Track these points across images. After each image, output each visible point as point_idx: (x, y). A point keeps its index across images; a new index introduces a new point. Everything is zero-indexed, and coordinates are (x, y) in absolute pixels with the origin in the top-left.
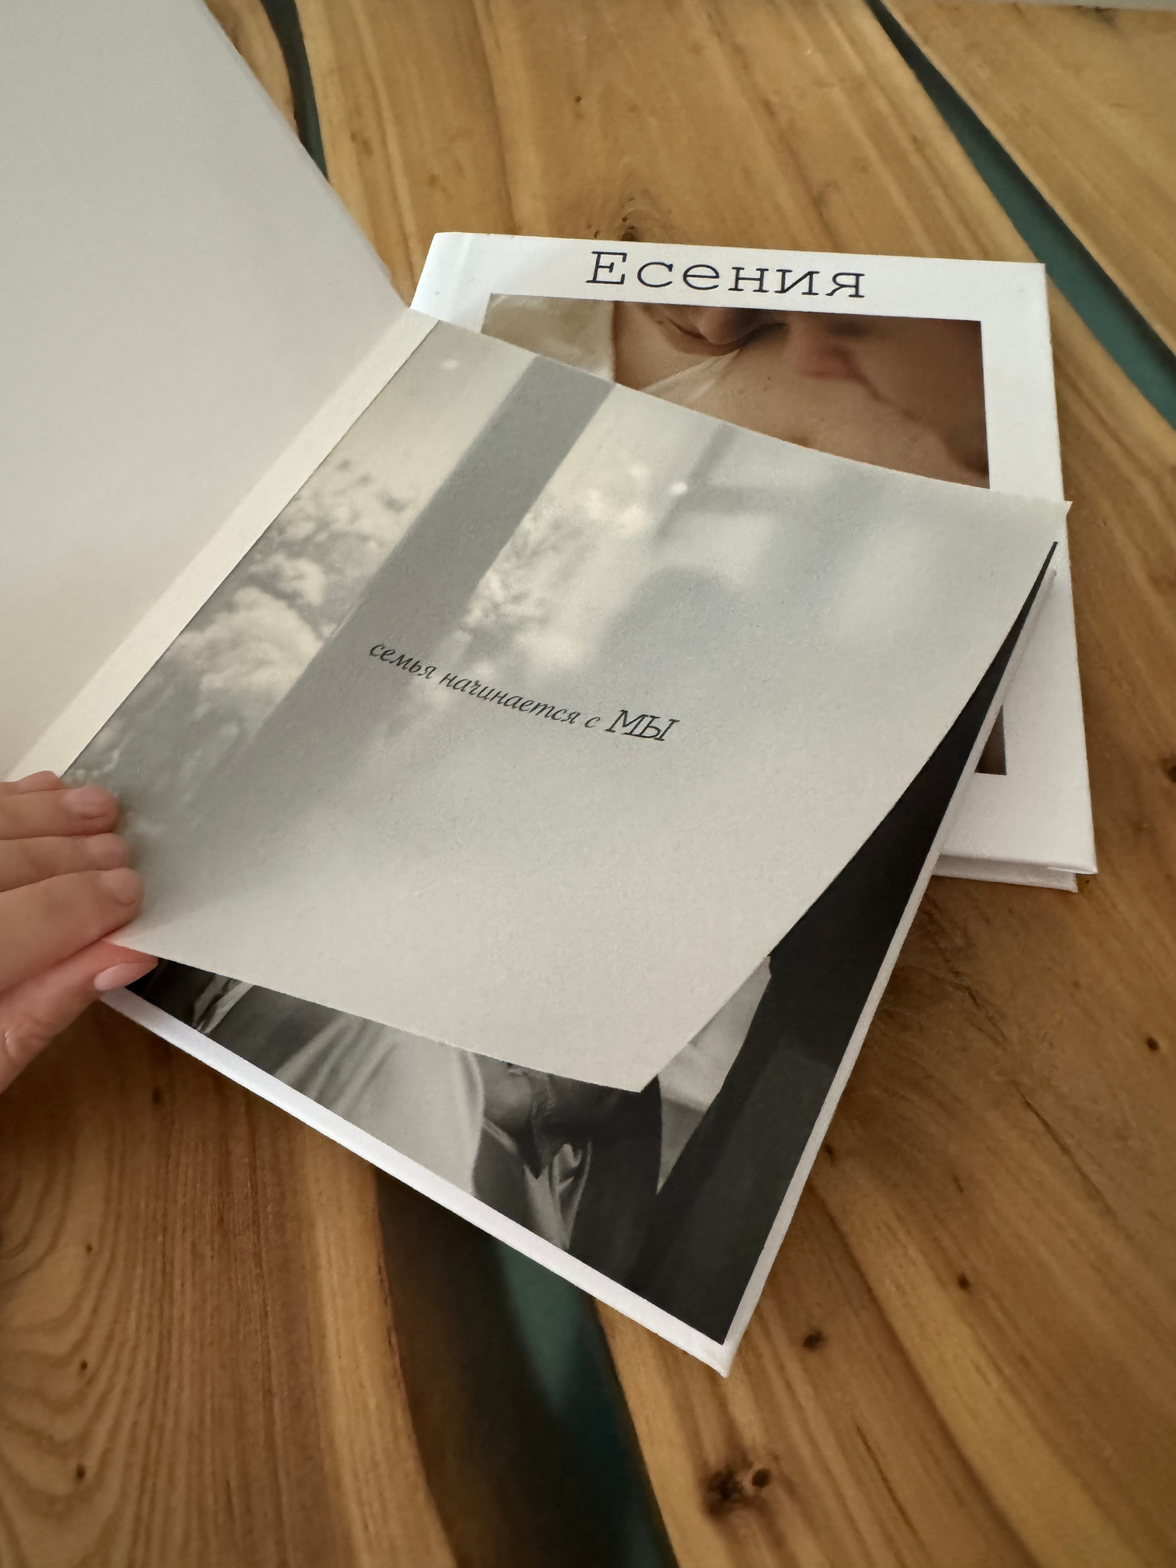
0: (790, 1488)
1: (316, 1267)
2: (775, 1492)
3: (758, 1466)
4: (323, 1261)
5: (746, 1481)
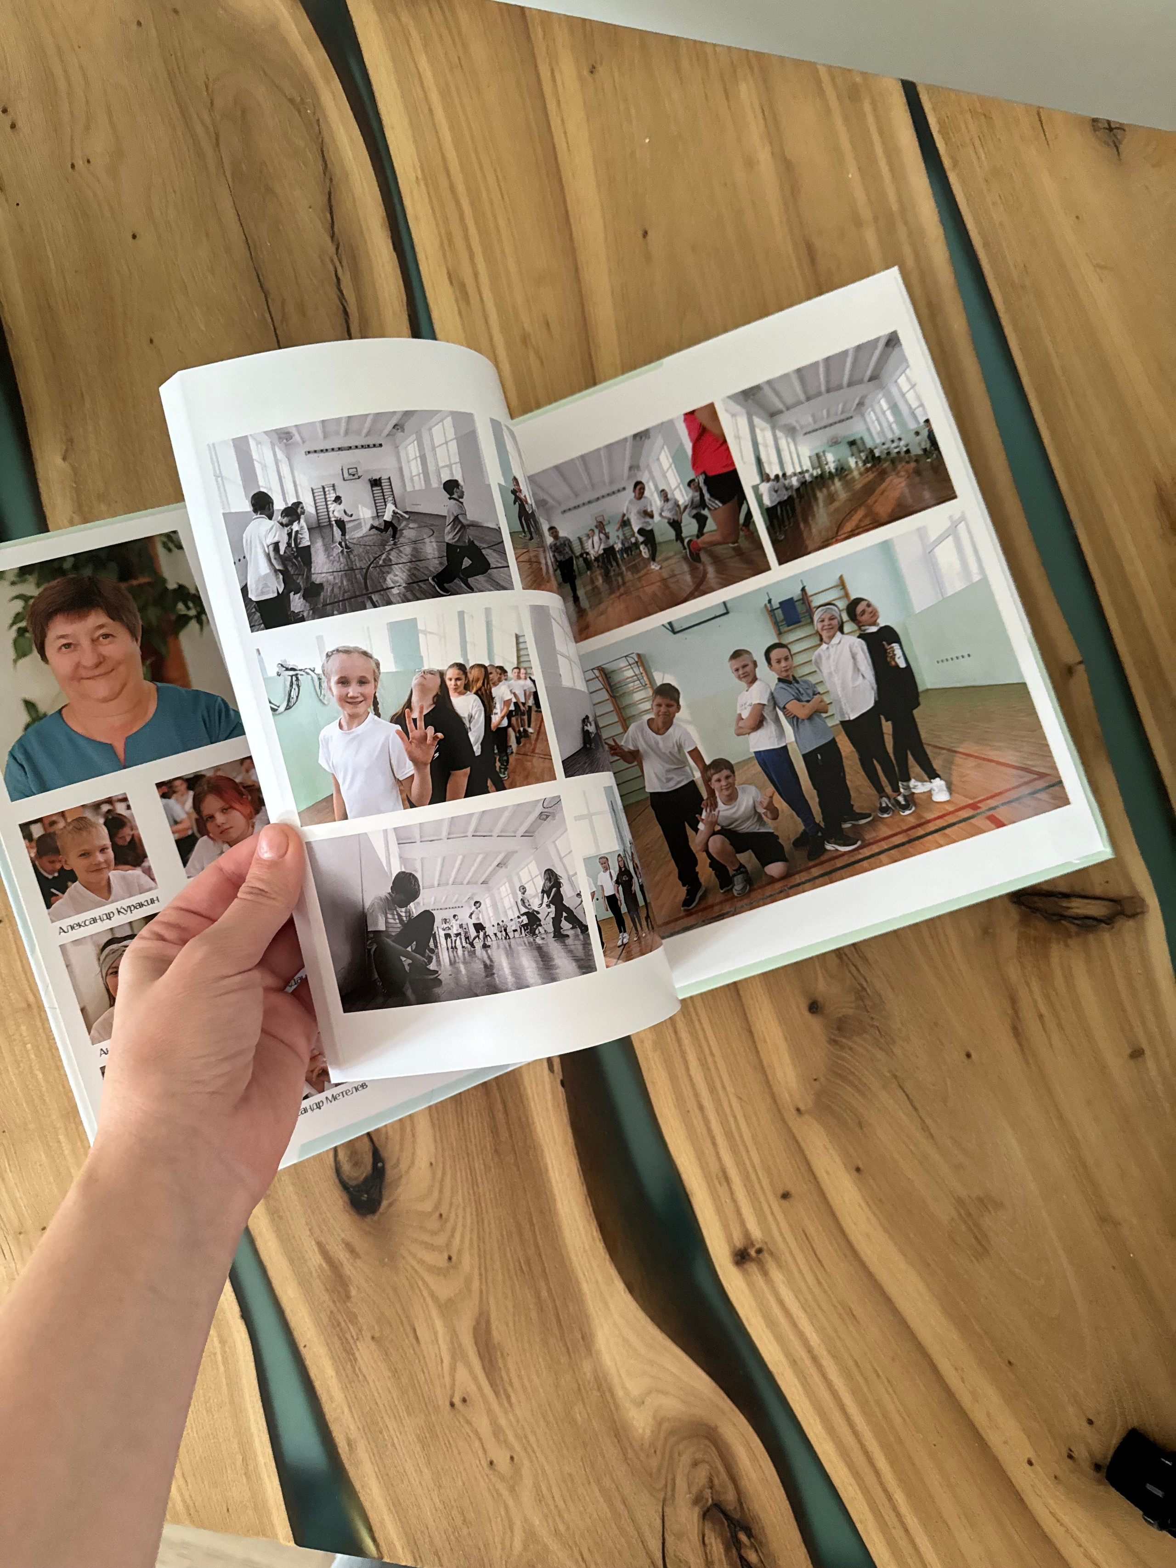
0: (771, 1254)
1: (547, 1170)
2: (766, 1256)
3: (758, 1246)
4: (550, 1167)
5: (753, 1252)
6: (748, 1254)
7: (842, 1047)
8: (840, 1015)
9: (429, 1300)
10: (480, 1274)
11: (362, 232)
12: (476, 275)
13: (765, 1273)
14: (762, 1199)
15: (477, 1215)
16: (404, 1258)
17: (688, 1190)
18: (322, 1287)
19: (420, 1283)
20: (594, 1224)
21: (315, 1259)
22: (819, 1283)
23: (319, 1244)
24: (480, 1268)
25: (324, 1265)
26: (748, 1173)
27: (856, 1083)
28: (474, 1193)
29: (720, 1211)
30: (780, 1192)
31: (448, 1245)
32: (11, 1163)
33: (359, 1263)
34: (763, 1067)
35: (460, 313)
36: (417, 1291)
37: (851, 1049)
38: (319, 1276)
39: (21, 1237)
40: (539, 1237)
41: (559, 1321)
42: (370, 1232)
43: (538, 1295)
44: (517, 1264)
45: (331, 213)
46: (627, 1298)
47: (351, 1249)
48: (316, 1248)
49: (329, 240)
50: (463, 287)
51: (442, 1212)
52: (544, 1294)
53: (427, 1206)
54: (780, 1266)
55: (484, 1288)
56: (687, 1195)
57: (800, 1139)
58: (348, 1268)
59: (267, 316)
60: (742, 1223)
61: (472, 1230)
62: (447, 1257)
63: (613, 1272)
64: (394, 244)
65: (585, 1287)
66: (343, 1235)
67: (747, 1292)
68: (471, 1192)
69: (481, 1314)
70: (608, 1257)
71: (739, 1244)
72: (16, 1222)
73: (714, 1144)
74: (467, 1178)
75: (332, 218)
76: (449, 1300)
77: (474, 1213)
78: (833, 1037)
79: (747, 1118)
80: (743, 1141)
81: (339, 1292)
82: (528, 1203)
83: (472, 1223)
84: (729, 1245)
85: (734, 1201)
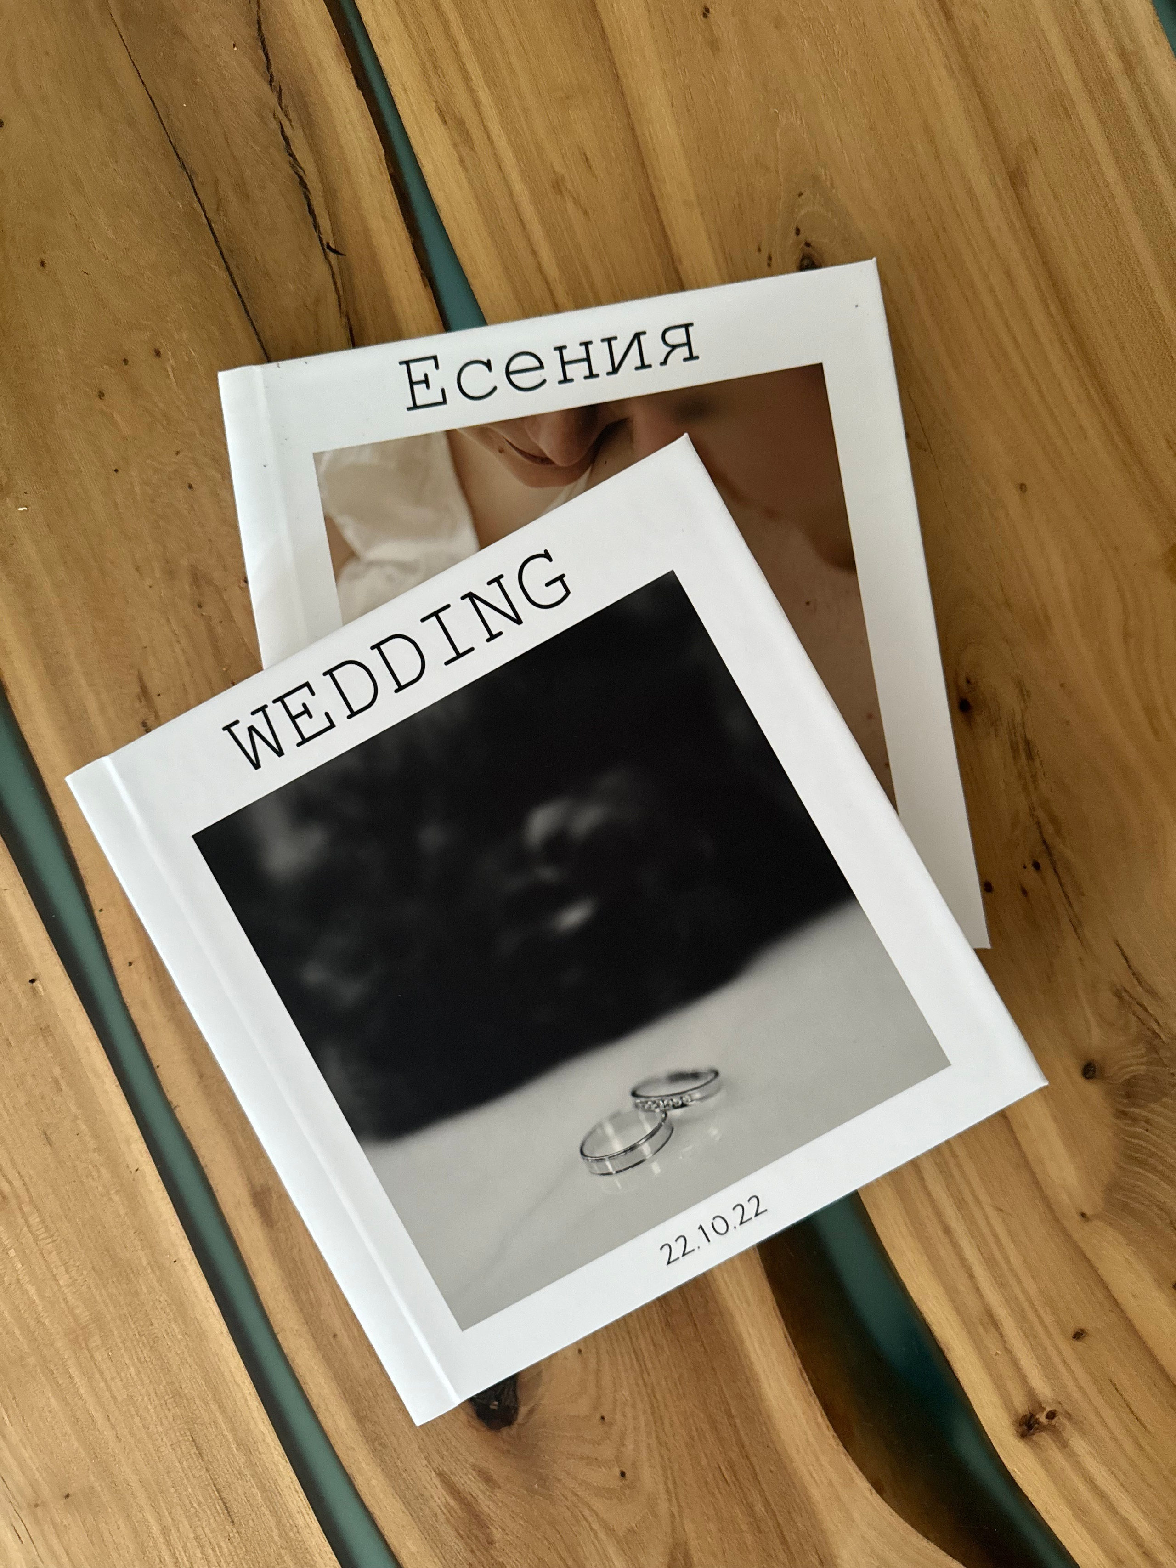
0: (1069, 1416)
2: (1061, 1421)
3: (1049, 1409)
5: (1042, 1418)
6: (1037, 1422)
7: (1135, 1120)
8: (1127, 1077)
9: (602, 1535)
10: (668, 1491)
11: (311, 71)
12: (477, 104)
13: (1064, 1445)
14: (1047, 1343)
15: (653, 1413)
16: (559, 1481)
17: (943, 1346)
18: (453, 1533)
19: (587, 1513)
20: (817, 1407)
21: (439, 1496)
22: (1142, 1449)
23: (441, 1475)
24: (666, 1483)
25: (452, 1503)
26: (1023, 1310)
27: (1160, 1167)
28: (645, 1384)
29: (989, 1366)
30: (1071, 1332)
31: (618, 1459)
32: (10, 1412)
33: (499, 1494)
34: (1027, 1163)
35: (462, 161)
36: (584, 1523)
37: (1147, 1121)
38: (447, 1519)
39: (39, 1511)
40: (742, 1433)
41: (784, 1542)
42: (508, 1452)
43: (750, 1509)
44: (717, 1473)
45: (264, 49)
46: (876, 1499)
47: (486, 1478)
48: (437, 1481)
49: (266, 87)
50: (460, 124)
51: (605, 1414)
52: (759, 1508)
53: (583, 1407)
54: (1083, 1433)
55: (675, 1510)
56: (941, 1352)
57: (1088, 1254)
58: (485, 1505)
59: (196, 205)
60: (1023, 1379)
61: (649, 1434)
62: (618, 1474)
63: (851, 1467)
64: (356, 78)
65: (816, 1494)
66: (472, 1460)
67: (1041, 1472)
68: (640, 1382)
69: (676, 1546)
70: (842, 1448)
71: (1021, 1407)
72: (29, 1491)
73: (971, 1276)
74: (632, 1365)
75: (267, 55)
76: (631, 1531)
77: (649, 1411)
78: (1122, 1108)
79: (1012, 1235)
80: (1011, 1269)
81: (477, 1537)
82: (720, 1387)
83: (647, 1425)
84: (1009, 1411)
85: (1008, 1351)
